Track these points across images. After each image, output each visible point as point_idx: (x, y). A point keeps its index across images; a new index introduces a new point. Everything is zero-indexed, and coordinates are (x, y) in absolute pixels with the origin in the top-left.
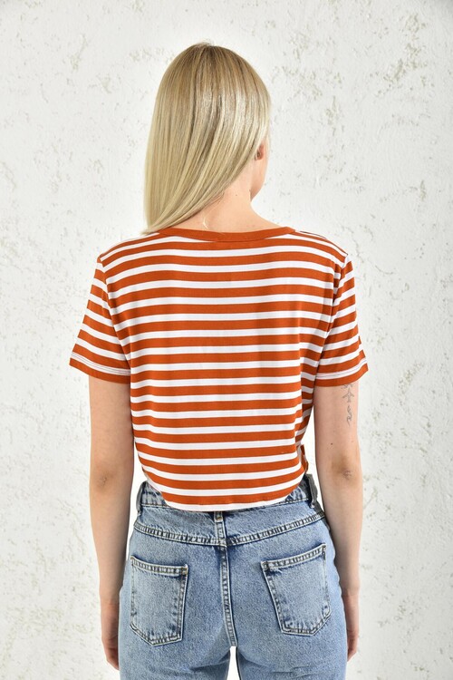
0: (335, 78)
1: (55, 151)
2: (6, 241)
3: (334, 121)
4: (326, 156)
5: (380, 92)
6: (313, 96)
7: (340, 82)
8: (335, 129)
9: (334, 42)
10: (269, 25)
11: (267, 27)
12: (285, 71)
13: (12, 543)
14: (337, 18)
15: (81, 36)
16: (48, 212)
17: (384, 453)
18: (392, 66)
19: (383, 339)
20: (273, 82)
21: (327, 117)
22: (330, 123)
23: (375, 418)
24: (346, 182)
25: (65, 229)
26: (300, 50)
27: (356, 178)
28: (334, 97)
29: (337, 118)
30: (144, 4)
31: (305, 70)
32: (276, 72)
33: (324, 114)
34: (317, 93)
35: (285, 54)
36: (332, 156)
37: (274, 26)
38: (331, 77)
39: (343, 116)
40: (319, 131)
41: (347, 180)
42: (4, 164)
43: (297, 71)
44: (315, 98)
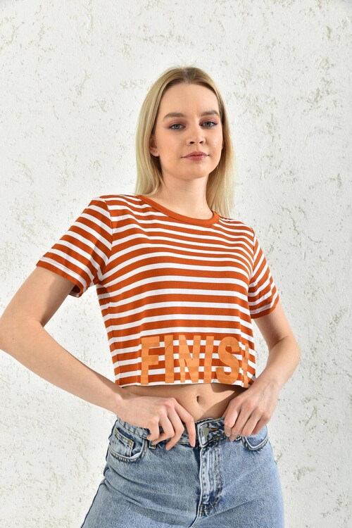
0: (272, 101)
1: (64, 155)
2: (25, 223)
3: (273, 131)
4: (268, 157)
5: (304, 111)
6: (256, 114)
7: (275, 103)
8: (273, 137)
9: (270, 76)
10: (223, 64)
11: (221, 65)
12: (236, 96)
13: (30, 464)
14: (271, 60)
15: (84, 72)
16: (58, 201)
17: (321, 379)
18: (313, 93)
19: (316, 291)
21: (267, 128)
22: (270, 132)
23: (313, 352)
24: (284, 175)
25: (71, 213)
26: (246, 82)
27: (291, 172)
28: (272, 114)
29: (275, 129)
30: (131, 49)
31: (250, 95)
32: (229, 96)
33: (265, 126)
35: (235, 84)
36: (272, 156)
37: (227, 64)
38: (269, 100)
39: (279, 128)
40: (262, 138)
41: (284, 173)
42: (24, 165)
43: (244, 96)
44: (258, 115)
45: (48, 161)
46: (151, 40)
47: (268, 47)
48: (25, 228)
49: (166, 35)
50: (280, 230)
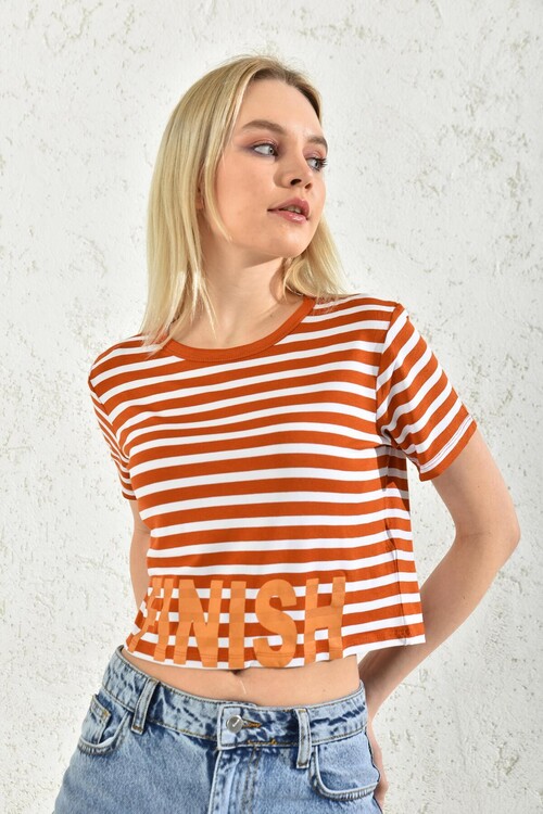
0: (519, 139)
3: (519, 193)
4: (508, 237)
6: (491, 162)
7: (525, 144)
8: (519, 203)
9: (517, 97)
10: (435, 75)
11: (432, 77)
12: (455, 131)
14: (521, 68)
20: (440, 144)
21: (509, 188)
22: (513, 195)
24: (535, 270)
26: (475, 106)
28: (519, 164)
29: (523, 189)
31: (481, 129)
32: (444, 131)
33: (506, 184)
34: (497, 158)
35: (455, 110)
36: (516, 237)
37: (442, 76)
38: (514, 139)
39: (530, 187)
40: (499, 205)
41: (536, 266)
42: (93, 242)
43: (470, 131)
44: (494, 164)
45: (132, 237)
46: (313, 34)
47: (516, 46)
48: (90, 348)
49: (340, 25)
50: (525, 364)
